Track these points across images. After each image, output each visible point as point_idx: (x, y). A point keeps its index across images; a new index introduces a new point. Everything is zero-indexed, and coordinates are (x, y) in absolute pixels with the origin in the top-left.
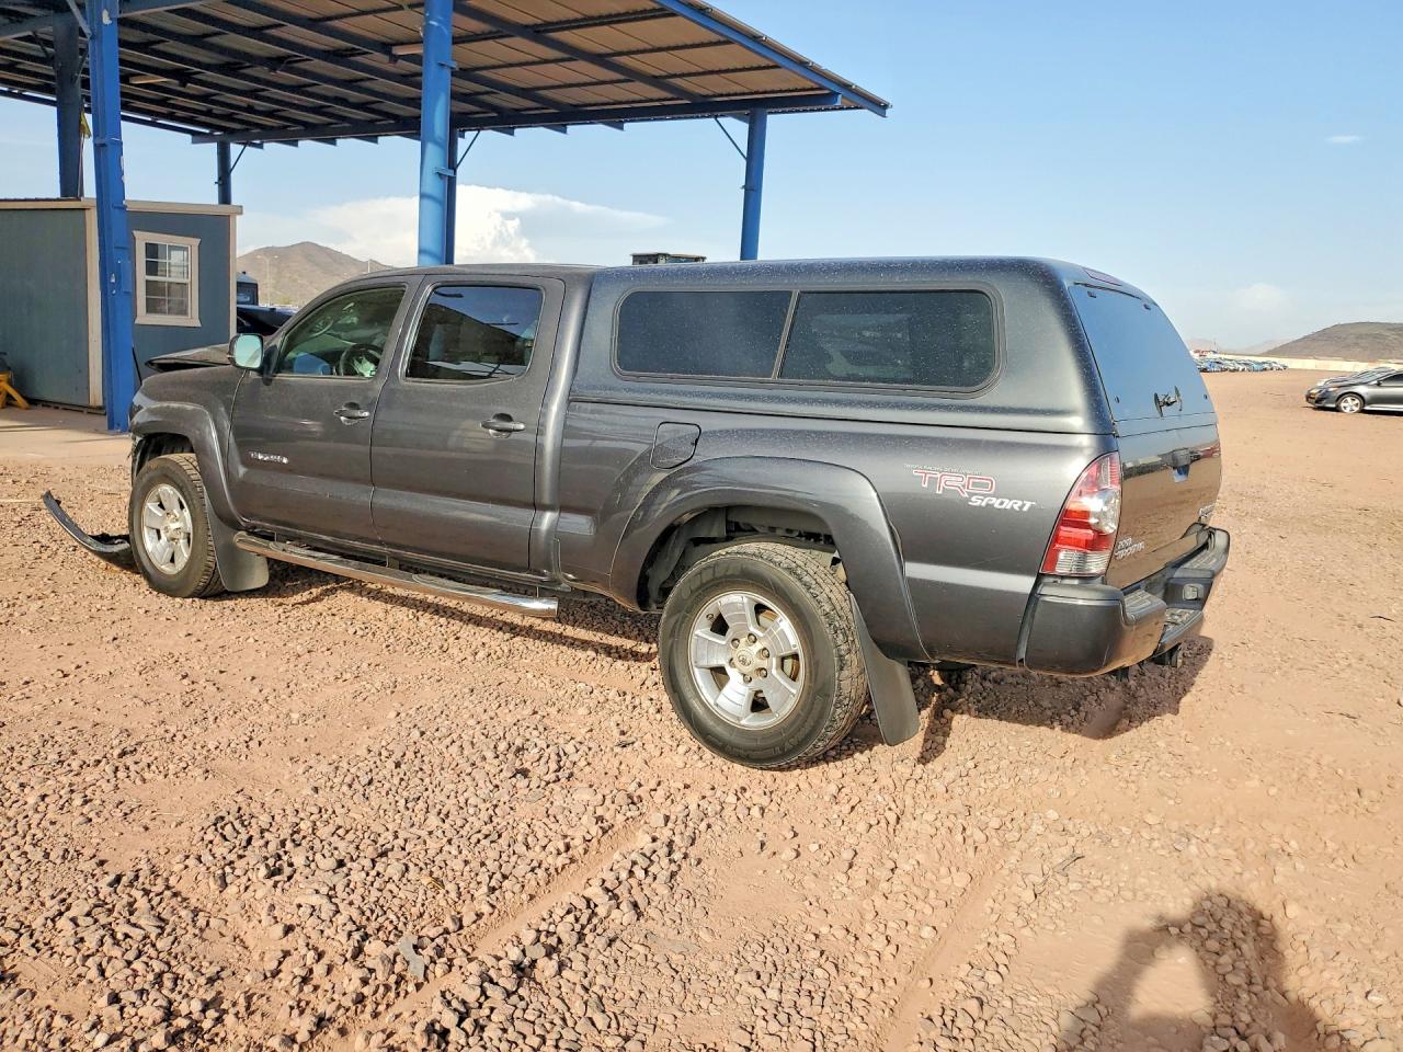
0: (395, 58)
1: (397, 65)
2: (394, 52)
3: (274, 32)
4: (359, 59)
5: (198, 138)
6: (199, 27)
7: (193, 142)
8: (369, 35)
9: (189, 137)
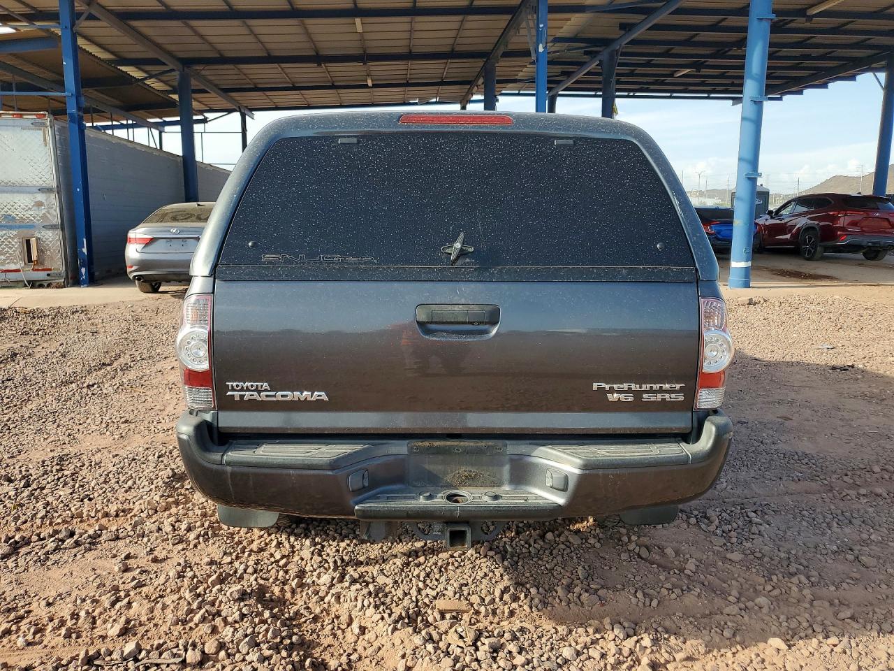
0: (810, 18)
1: (813, 21)
2: (808, 14)
3: (723, 24)
4: (791, 25)
5: (735, 101)
6: (686, 34)
7: (733, 105)
8: (791, 7)
9: (731, 102)
